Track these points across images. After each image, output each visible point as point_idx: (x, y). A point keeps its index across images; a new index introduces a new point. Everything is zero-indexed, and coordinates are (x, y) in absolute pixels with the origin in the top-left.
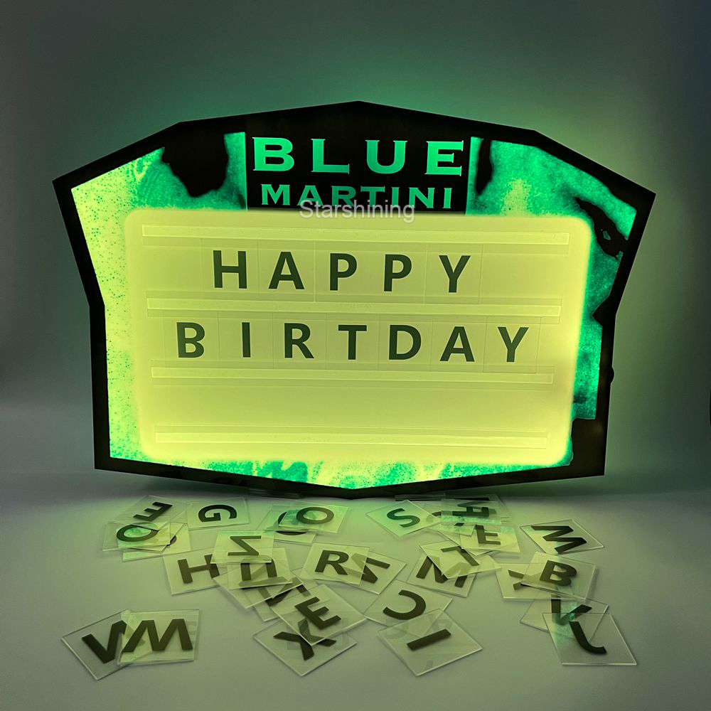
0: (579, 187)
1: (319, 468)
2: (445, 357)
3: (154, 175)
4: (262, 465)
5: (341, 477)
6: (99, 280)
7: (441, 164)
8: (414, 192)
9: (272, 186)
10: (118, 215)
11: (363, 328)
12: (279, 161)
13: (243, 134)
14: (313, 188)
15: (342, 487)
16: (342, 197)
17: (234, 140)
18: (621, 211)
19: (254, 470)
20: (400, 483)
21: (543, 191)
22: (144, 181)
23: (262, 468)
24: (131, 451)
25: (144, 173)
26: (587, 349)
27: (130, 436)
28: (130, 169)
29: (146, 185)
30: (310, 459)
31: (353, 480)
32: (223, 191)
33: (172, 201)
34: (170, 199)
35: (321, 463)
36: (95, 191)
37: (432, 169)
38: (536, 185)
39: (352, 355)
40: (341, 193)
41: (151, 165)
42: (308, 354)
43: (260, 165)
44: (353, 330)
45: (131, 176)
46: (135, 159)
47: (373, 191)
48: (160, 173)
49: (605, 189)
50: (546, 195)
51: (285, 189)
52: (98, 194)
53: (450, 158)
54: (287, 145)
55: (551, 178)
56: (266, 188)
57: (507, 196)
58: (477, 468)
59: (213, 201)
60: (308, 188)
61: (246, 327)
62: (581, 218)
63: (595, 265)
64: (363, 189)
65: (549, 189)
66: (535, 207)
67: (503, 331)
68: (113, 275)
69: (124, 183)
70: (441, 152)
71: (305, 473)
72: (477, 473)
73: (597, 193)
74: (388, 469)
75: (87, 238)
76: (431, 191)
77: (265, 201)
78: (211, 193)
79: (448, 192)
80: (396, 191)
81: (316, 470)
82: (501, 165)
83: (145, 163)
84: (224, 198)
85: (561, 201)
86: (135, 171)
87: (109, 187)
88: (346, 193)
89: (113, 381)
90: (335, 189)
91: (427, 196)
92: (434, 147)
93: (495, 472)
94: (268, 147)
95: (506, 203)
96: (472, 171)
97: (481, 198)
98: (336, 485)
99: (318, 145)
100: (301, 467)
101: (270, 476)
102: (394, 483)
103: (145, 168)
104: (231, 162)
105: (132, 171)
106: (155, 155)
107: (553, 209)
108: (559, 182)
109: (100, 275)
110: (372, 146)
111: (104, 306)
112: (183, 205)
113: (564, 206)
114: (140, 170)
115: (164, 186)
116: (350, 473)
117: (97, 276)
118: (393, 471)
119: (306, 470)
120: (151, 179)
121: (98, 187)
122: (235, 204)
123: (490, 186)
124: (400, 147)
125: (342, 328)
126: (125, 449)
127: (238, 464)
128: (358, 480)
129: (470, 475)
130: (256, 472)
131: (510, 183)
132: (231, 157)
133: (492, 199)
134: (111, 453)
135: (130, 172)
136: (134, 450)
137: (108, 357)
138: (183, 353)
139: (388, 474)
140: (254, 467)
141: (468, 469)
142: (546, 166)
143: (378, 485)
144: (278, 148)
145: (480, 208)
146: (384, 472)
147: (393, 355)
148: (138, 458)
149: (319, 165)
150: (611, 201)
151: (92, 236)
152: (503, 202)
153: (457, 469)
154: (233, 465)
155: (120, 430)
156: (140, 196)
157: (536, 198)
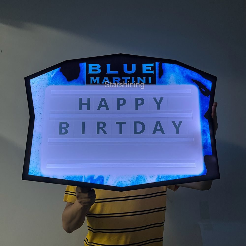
0: (192, 76)
1: (108, 178)
2: (154, 132)
3: (56, 75)
4: (86, 177)
5: (117, 182)
6: (34, 108)
7: (147, 70)
8: (139, 79)
9: (94, 78)
10: (44, 87)
11: (125, 123)
12: (96, 70)
13: (85, 63)
14: (107, 78)
15: (118, 186)
16: (116, 81)
17: (82, 65)
18: (207, 82)
19: (83, 179)
20: (140, 184)
21: (180, 77)
22: (53, 77)
23: (86, 178)
24: (36, 172)
25: (54, 75)
26: (204, 128)
27: (37, 165)
28: (49, 73)
29: (54, 78)
30: (105, 174)
31: (122, 183)
32: (78, 79)
33: (62, 83)
34: (61, 82)
35: (109, 176)
36: (37, 80)
37: (144, 72)
38: (178, 75)
39: (121, 133)
40: (116, 79)
41: (56, 73)
42: (105, 132)
43: (90, 72)
44: (121, 124)
45: (49, 76)
46: (51, 71)
47: (126, 79)
48: (59, 75)
49: (200, 76)
50: (182, 78)
51: (98, 79)
52: (38, 81)
53: (150, 68)
54: (99, 66)
55: (182, 73)
56: (92, 79)
57: (169, 79)
58: (170, 177)
59: (75, 83)
60: (105, 78)
61: (83, 123)
62: (194, 85)
63: (202, 100)
64: (123, 78)
65: (182, 77)
66: (179, 82)
67: (174, 123)
68: (40, 106)
69: (47, 78)
70: (147, 67)
71: (103, 180)
72: (170, 179)
73: (198, 77)
74: (135, 178)
75: (32, 95)
76: (144, 78)
77: (91, 82)
78: (74, 80)
79: (150, 78)
80: (133, 78)
81: (107, 179)
82: (166, 70)
83: (54, 72)
84: (78, 82)
85: (186, 80)
86: (51, 74)
87: (42, 79)
88: (117, 79)
89: (34, 144)
90: (114, 78)
91: (143, 79)
92: (144, 65)
93: (177, 178)
94: (93, 67)
95: (169, 81)
96: (157, 72)
97: (161, 80)
98: (115, 185)
99: (108, 66)
100: (101, 178)
101: (89, 182)
102: (138, 184)
103: (54, 73)
104: (81, 71)
105: (50, 74)
106: (57, 70)
107: (184, 82)
108: (185, 74)
109: (35, 106)
110: (125, 66)
111: (35, 117)
112: (65, 84)
113: (188, 81)
114: (52, 74)
115: (60, 78)
116: (121, 180)
117: (34, 107)
118: (138, 178)
119: (103, 179)
120: (56, 76)
121: (38, 79)
122: (82, 83)
123: (163, 76)
124: (134, 66)
125: (117, 123)
126: (34, 171)
127: (77, 177)
128: (124, 183)
129: (168, 180)
130: (84, 180)
131: (169, 75)
132: (81, 70)
133: (164, 80)
134: (29, 173)
135: (49, 75)
136: (38, 171)
137: (33, 135)
138: (61, 133)
139: (135, 180)
140: (83, 178)
141: (166, 177)
142: (180, 70)
143: (132, 185)
144: (96, 67)
145: (161, 83)
146: (134, 179)
147: (136, 132)
148: (39, 175)
149: (109, 71)
150: (203, 79)
151: (34, 94)
152: (168, 81)
153: (162, 177)
154: (75, 177)
155: (34, 163)
156: (52, 82)
157: (179, 79)
